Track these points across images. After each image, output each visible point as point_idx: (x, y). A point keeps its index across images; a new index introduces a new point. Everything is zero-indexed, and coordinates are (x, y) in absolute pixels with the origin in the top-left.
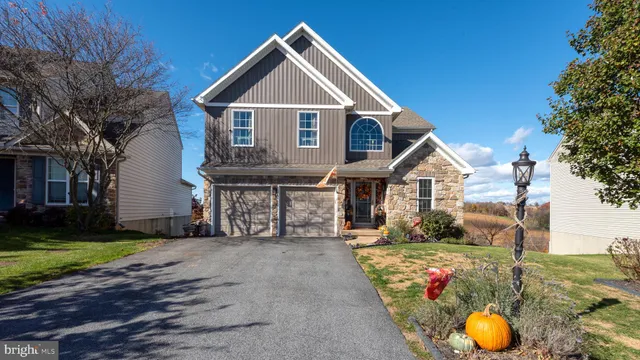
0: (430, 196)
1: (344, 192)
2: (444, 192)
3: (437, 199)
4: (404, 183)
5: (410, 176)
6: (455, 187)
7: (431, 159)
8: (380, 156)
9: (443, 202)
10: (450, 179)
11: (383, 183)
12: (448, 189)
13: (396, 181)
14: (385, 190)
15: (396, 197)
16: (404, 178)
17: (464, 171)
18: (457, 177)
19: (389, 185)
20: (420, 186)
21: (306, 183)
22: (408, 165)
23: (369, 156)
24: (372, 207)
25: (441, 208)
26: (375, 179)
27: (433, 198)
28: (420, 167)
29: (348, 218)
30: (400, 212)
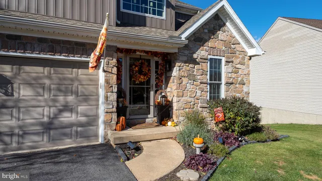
0: (220, 79)
1: (115, 70)
2: (234, 75)
3: (227, 83)
4: (195, 62)
5: (201, 53)
6: (243, 69)
7: (221, 35)
8: (161, 25)
9: (232, 87)
10: (238, 60)
11: (166, 61)
12: (236, 71)
13: (185, 58)
14: (171, 70)
15: (185, 80)
16: (195, 56)
17: (251, 52)
18: (243, 58)
19: (178, 64)
20: (211, 67)
21: (42, 51)
22: (199, 39)
23: (148, 22)
24: (152, 93)
25: (232, 94)
26: (155, 54)
27: (223, 81)
28: (210, 44)
29: (121, 111)
30: (190, 100)
